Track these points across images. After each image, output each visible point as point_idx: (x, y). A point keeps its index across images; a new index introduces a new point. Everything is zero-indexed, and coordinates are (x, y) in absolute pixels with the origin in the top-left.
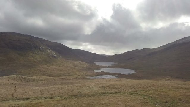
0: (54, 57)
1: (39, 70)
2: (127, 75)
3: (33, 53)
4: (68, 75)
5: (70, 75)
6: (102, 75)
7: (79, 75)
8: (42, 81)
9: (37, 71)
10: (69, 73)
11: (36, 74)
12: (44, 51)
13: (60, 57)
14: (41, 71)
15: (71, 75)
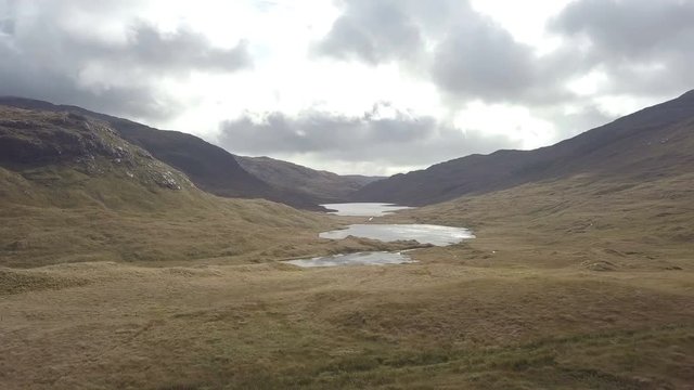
0: (169, 186)
1: (107, 236)
2: (443, 248)
3: (86, 173)
4: (223, 255)
5: (229, 254)
6: (350, 251)
7: (264, 254)
8: (79, 284)
9: (101, 239)
10: (226, 246)
11: (95, 250)
12: (128, 164)
13: (192, 185)
14: (115, 242)
15: (236, 254)
